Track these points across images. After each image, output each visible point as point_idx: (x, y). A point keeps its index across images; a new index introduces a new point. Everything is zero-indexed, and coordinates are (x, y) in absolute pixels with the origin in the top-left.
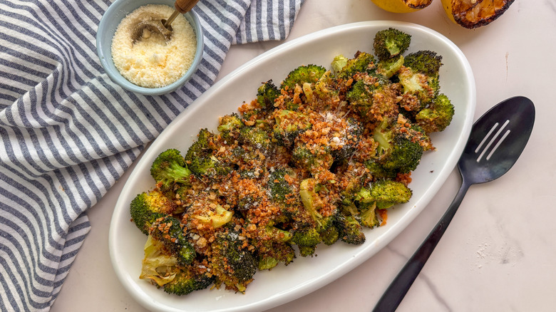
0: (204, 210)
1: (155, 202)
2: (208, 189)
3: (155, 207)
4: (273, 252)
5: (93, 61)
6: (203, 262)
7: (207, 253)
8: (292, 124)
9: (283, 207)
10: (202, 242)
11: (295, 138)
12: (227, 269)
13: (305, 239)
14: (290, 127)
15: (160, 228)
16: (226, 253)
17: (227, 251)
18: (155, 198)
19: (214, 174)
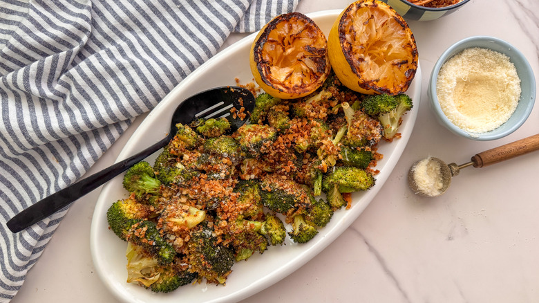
0: (178, 213)
1: (130, 208)
2: (178, 195)
3: (130, 213)
4: (246, 244)
6: (184, 260)
7: (185, 251)
8: (256, 135)
10: (179, 242)
11: (260, 148)
12: (205, 264)
14: (254, 139)
15: (136, 234)
16: (202, 250)
17: (203, 248)
18: (129, 205)
19: (182, 180)
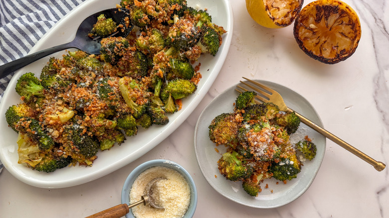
0: (54, 111)
1: (22, 110)
2: (56, 98)
3: (21, 113)
4: (106, 135)
5: (17, 8)
6: (60, 148)
7: (61, 141)
9: (108, 103)
10: (56, 133)
12: (74, 148)
13: (125, 123)
15: (23, 124)
17: (72, 137)
18: (21, 108)
19: (57, 86)
